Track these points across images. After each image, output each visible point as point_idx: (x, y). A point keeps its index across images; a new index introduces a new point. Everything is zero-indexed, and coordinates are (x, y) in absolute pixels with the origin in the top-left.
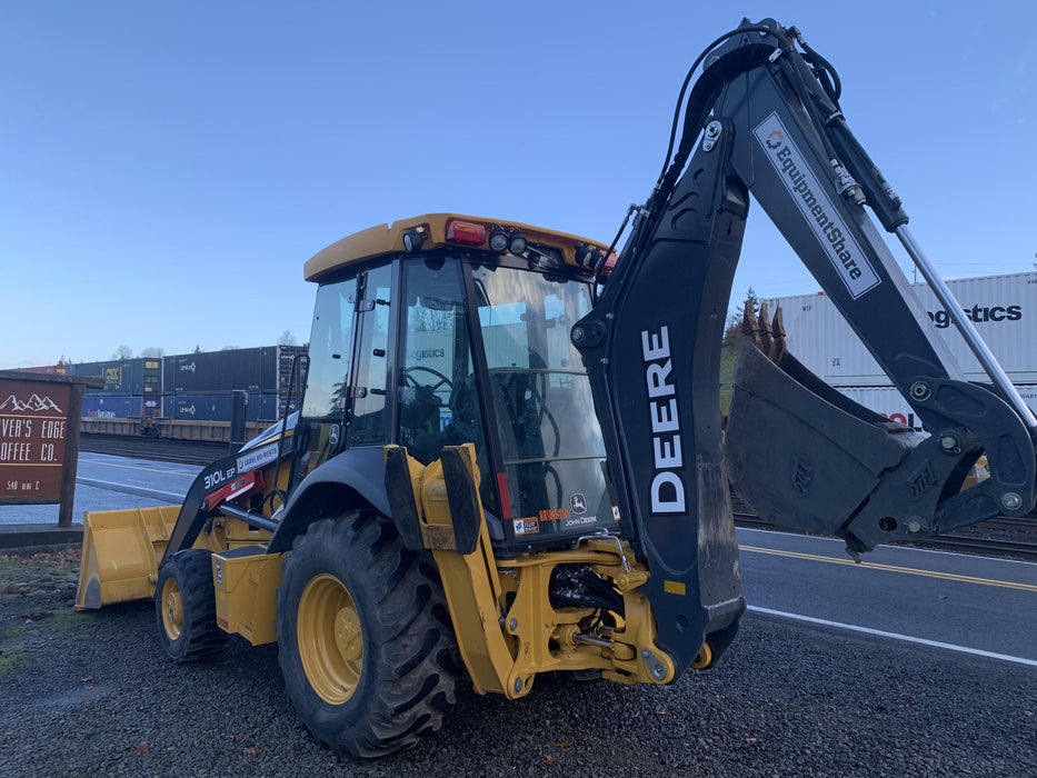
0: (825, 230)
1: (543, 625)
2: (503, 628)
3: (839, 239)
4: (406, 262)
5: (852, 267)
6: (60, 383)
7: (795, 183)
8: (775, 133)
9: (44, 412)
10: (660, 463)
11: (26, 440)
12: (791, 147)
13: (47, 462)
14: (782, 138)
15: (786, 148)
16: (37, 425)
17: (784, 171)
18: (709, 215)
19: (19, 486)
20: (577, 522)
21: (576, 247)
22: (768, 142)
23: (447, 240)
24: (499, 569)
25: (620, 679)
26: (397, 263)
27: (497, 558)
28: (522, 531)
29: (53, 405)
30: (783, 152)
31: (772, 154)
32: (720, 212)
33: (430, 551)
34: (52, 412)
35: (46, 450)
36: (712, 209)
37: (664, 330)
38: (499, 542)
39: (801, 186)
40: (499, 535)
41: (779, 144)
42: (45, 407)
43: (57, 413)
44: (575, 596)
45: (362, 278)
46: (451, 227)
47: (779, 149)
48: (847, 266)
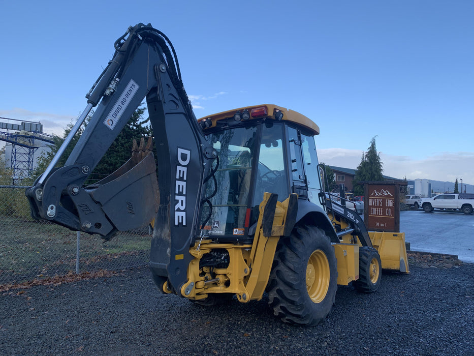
6: (390, 184)
9: (386, 196)
11: (381, 207)
13: (388, 216)
16: (384, 201)
19: (380, 225)
29: (389, 193)
34: (389, 196)
35: (388, 211)
42: (386, 194)
43: (391, 197)
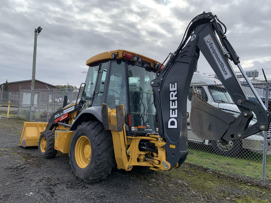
0: (219, 63)
1: (136, 154)
2: (126, 153)
3: (223, 65)
4: (112, 61)
5: (225, 72)
7: (213, 51)
8: (209, 39)
10: (171, 116)
12: (213, 43)
14: (211, 40)
15: (212, 43)
17: (211, 48)
18: (191, 57)
20: (147, 130)
21: (154, 63)
22: (207, 41)
23: (123, 57)
24: (127, 138)
25: (155, 169)
26: (109, 62)
27: (127, 136)
28: (133, 130)
30: (211, 44)
31: (208, 44)
32: (193, 56)
33: (110, 130)
36: (191, 55)
37: (176, 84)
38: (128, 131)
39: (214, 52)
40: (128, 130)
41: (210, 42)
44: (145, 148)
45: (100, 65)
46: (124, 53)
47: (210, 43)
48: (224, 72)
